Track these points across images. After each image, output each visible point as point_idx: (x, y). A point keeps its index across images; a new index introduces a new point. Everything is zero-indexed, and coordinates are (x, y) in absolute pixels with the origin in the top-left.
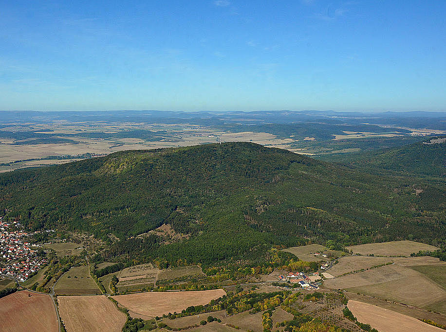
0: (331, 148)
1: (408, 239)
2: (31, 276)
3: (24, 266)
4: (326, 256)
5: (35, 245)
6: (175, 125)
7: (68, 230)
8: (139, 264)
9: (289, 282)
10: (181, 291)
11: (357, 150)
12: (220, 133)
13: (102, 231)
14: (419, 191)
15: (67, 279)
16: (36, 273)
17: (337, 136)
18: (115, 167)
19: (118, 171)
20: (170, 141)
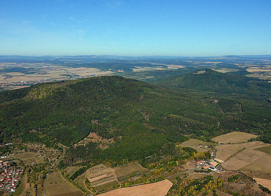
0: (138, 76)
1: (236, 130)
2: (18, 186)
3: (6, 177)
4: (207, 147)
5: (3, 157)
6: (36, 64)
7: (22, 142)
8: (94, 166)
9: (203, 168)
10: (141, 185)
11: (152, 77)
12: (67, 68)
13: (50, 141)
14: (216, 101)
15: (49, 185)
16: (20, 182)
17: (133, 69)
18: (37, 94)
19: (40, 97)
20: (41, 74)
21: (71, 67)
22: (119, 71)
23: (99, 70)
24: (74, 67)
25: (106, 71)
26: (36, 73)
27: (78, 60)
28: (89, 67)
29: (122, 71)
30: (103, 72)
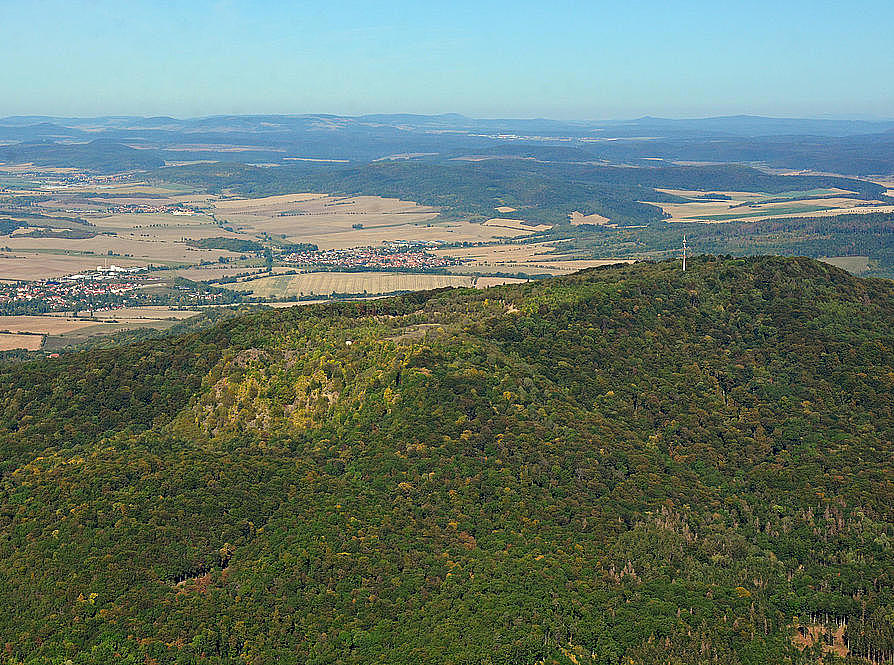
12: (202, 197)
17: (667, 208)
18: (270, 396)
19: (298, 419)
20: (57, 236)
21: (227, 192)
22: (577, 219)
23: (430, 213)
24: (249, 193)
25: (482, 221)
26: (21, 230)
27: (238, 142)
28: (354, 193)
29: (601, 221)
30: (465, 224)
